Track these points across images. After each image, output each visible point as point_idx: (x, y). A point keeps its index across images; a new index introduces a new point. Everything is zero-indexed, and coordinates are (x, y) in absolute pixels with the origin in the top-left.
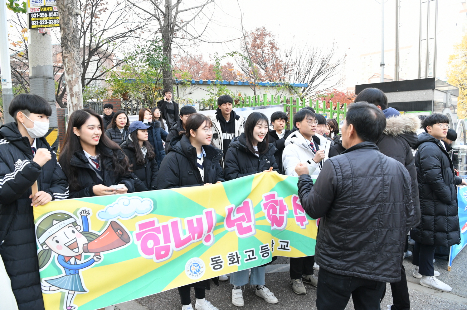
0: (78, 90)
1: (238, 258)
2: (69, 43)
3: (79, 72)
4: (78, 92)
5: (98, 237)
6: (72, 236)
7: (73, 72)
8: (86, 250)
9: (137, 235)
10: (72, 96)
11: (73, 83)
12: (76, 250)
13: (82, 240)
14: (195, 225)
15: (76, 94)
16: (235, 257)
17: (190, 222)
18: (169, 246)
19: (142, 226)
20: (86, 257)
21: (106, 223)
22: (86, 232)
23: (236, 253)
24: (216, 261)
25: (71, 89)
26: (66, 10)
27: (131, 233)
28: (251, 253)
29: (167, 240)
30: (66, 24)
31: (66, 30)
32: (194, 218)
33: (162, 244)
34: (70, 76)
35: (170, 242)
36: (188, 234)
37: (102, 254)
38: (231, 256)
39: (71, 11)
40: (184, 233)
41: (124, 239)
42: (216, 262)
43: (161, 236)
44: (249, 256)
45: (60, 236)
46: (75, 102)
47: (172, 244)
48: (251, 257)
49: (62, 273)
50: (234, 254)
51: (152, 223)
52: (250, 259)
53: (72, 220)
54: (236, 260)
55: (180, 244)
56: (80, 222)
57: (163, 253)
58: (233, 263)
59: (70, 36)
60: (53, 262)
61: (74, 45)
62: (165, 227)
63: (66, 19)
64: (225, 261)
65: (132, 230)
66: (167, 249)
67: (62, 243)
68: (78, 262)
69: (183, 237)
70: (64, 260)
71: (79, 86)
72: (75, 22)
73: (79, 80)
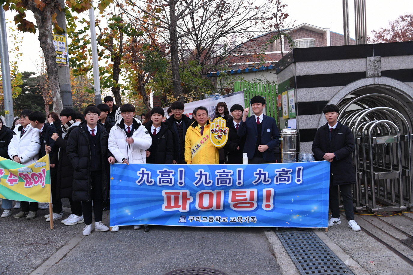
71: (57, 97)
72: (51, 61)
73: (56, 94)
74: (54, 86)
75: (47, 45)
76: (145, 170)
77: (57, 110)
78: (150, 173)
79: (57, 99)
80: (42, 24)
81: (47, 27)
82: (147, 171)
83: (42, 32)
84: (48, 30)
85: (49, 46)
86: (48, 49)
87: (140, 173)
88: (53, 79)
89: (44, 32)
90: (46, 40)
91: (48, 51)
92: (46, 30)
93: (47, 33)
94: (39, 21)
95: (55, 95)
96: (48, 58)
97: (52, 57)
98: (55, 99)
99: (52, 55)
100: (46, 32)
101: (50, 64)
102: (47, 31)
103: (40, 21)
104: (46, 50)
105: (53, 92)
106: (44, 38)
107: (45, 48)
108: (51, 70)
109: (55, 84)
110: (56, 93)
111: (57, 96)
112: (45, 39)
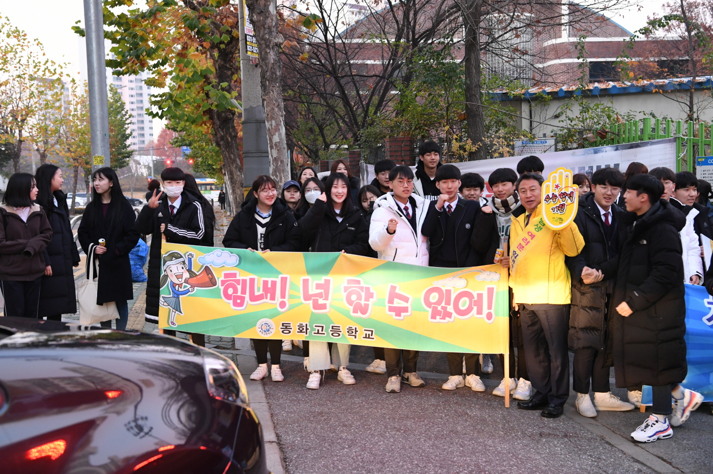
0: (278, 140)
1: (307, 329)
2: (267, 82)
3: (281, 118)
4: (279, 142)
5: (196, 275)
6: (181, 271)
7: (272, 118)
8: (186, 282)
9: (222, 281)
10: (272, 148)
11: (272, 131)
12: (180, 280)
13: (186, 275)
14: (269, 286)
15: (276, 145)
16: (305, 328)
17: (265, 283)
18: (244, 297)
19: (226, 275)
20: (185, 287)
21: (202, 266)
22: (189, 271)
23: (306, 325)
24: (286, 326)
25: (271, 139)
26: (263, 42)
27: (218, 278)
28: (320, 329)
29: (244, 292)
30: (263, 60)
31: (264, 67)
32: (270, 280)
33: (239, 294)
34: (270, 122)
35: (245, 294)
36: (261, 292)
37: (196, 288)
38: (301, 326)
39: (268, 43)
40: (259, 290)
41: (213, 283)
42: (286, 328)
43: (239, 287)
44: (318, 330)
45: (174, 268)
46: (275, 155)
47: (247, 296)
48: (320, 332)
49: (170, 294)
50: (304, 325)
51: (234, 275)
52: (318, 333)
53: (182, 260)
54: (305, 330)
55: (254, 298)
56: (187, 262)
57: (239, 301)
58: (301, 332)
59: (268, 74)
60: (168, 285)
61: (273, 84)
62: (244, 281)
63: (263, 53)
64: (294, 328)
65: (219, 277)
66: (243, 299)
67: (173, 272)
68: (180, 290)
69: (257, 293)
70: (173, 285)
71: (280, 135)
72: (274, 55)
73: (280, 127)
74: (276, 109)
75: (268, 17)
77: (279, 163)
79: (281, 139)
85: (272, 20)
86: (269, 28)
88: (275, 94)
91: (270, 32)
95: (277, 129)
96: (268, 46)
97: (276, 45)
98: (276, 139)
101: (272, 61)
105: (273, 122)
106: (262, 2)
107: (263, 26)
108: (272, 73)
109: (278, 105)
110: (278, 125)
111: (281, 131)
112: (265, 5)
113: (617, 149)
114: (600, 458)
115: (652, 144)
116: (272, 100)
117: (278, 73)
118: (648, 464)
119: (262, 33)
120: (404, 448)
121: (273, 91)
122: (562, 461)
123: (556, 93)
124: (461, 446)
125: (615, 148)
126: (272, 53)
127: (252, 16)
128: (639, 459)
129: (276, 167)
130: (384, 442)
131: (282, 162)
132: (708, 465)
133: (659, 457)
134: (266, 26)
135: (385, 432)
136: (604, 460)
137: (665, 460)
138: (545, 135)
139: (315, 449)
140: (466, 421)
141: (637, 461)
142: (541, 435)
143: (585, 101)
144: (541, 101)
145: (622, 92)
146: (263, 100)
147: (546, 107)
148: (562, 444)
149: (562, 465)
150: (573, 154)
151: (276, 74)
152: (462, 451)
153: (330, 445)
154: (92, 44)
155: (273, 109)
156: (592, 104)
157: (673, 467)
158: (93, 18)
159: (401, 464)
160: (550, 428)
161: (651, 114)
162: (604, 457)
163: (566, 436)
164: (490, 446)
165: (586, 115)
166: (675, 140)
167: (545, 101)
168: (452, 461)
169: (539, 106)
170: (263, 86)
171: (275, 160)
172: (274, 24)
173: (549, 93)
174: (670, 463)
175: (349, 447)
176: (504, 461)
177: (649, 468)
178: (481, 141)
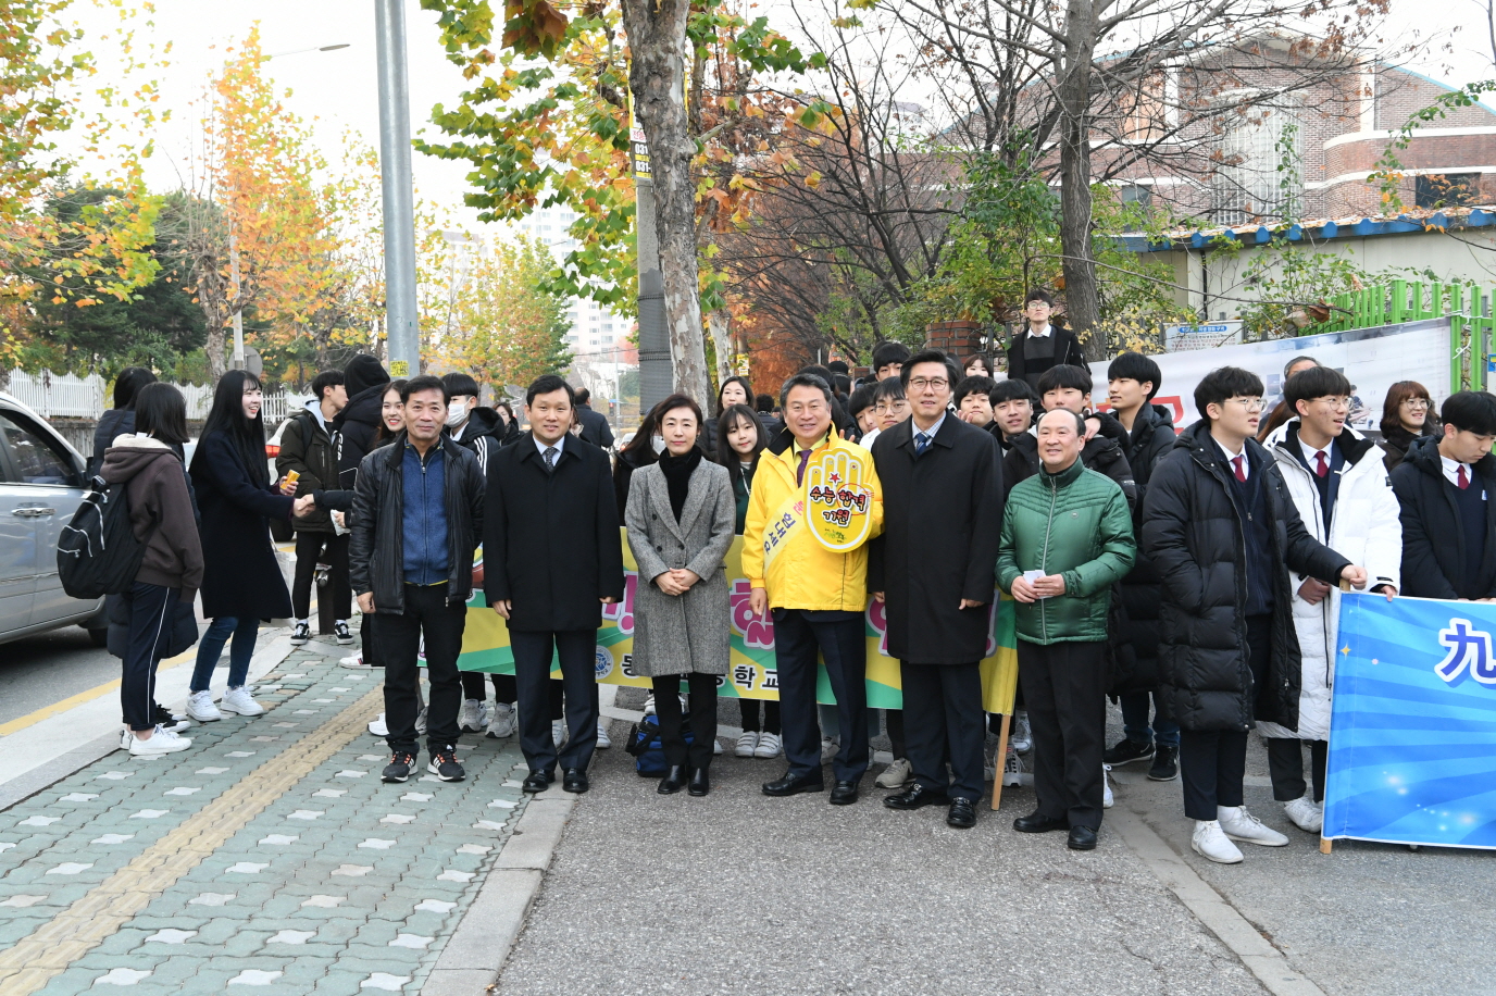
0: (686, 329)
2: (667, 225)
3: (691, 289)
4: (688, 333)
7: (676, 289)
10: (675, 343)
11: (675, 313)
15: (681, 337)
25: (673, 328)
26: (658, 153)
30: (659, 186)
31: (661, 198)
34: (671, 298)
39: (667, 156)
46: (680, 357)
59: (668, 210)
61: (677, 228)
63: (658, 173)
71: (689, 319)
72: (679, 176)
73: (690, 306)
74: (682, 274)
75: (667, 109)
76: (1468, 624)
77: (688, 371)
78: (1487, 636)
79: (691, 327)
80: (649, 26)
81: (674, 40)
82: (1474, 629)
83: (652, 59)
84: (675, 51)
85: (675, 113)
86: (669, 128)
87: (1449, 638)
88: (681, 246)
89: (659, 59)
90: (664, 90)
91: (671, 136)
92: (668, 50)
93: (671, 61)
94: (641, 14)
95: (684, 309)
96: (666, 161)
97: (683, 158)
98: (682, 327)
99: (683, 150)
100: (665, 60)
101: (674, 188)
102: (670, 55)
103: (646, 14)
104: (661, 129)
105: (677, 296)
106: (657, 82)
107: (658, 124)
108: (675, 209)
109: (686, 266)
110: (685, 302)
111: (691, 313)
112: (662, 87)
113: (1339, 341)
114: (1132, 924)
115: (1406, 329)
116: (674, 257)
117: (686, 209)
118: (1225, 939)
119: (656, 137)
120: (766, 891)
121: (676, 241)
122: (1054, 925)
123: (1253, 235)
124: (878, 891)
125: (1336, 338)
126: (674, 173)
127: (640, 108)
128: (1213, 928)
129: (683, 378)
130: (736, 878)
131: (693, 368)
132: (1338, 942)
133: (1256, 926)
134: (662, 125)
135: (750, 861)
136: (1141, 927)
137: (1263, 932)
138: (1223, 315)
139: (602, 884)
140: (920, 845)
141: (1207, 931)
142: (1047, 878)
143: (1293, 250)
144: (1222, 251)
145: (1381, 230)
146: (661, 257)
147: (1234, 262)
148: (1078, 894)
149: (1050, 934)
150: (1258, 350)
151: (681, 211)
152: (873, 899)
153: (633, 880)
154: (390, 169)
155: (676, 273)
156: (1308, 254)
157: (1272, 945)
158: (392, 123)
159: (740, 918)
160: (1076, 864)
161: (1426, 272)
162: (1144, 922)
163: (1096, 881)
164: (931, 894)
165: (1298, 275)
166: (1449, 320)
167: (1230, 251)
168: (839, 918)
169: (1219, 260)
170: (660, 233)
171: (681, 364)
172: (678, 120)
173: (1238, 236)
174: (1269, 938)
175: (667, 883)
176: (942, 921)
177: (1224, 944)
178: (1091, 327)
